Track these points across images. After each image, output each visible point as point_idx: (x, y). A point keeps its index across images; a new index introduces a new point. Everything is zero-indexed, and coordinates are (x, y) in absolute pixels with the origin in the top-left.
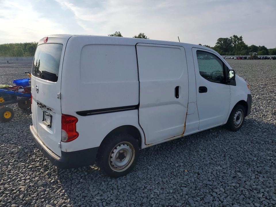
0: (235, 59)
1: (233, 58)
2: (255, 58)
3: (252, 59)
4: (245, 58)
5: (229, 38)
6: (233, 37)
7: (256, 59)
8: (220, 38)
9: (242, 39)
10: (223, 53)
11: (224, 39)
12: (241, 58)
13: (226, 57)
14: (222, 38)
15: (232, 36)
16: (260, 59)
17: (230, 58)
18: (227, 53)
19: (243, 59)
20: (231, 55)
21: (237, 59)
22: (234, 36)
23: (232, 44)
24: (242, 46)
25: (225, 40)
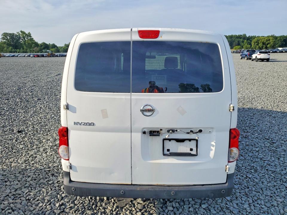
0: (32, 57)
1: (29, 56)
2: (52, 55)
3: (50, 57)
4: (43, 56)
5: (15, 33)
6: (20, 33)
7: (54, 57)
8: (5, 33)
9: (31, 35)
10: (13, 50)
11: (10, 34)
12: (38, 56)
13: (19, 55)
14: (7, 34)
15: (19, 31)
16: (57, 56)
17: (25, 56)
18: (18, 50)
19: (40, 57)
20: (24, 52)
21: (34, 57)
22: (22, 32)
23: (21, 40)
24: (33, 43)
25: (12, 36)
